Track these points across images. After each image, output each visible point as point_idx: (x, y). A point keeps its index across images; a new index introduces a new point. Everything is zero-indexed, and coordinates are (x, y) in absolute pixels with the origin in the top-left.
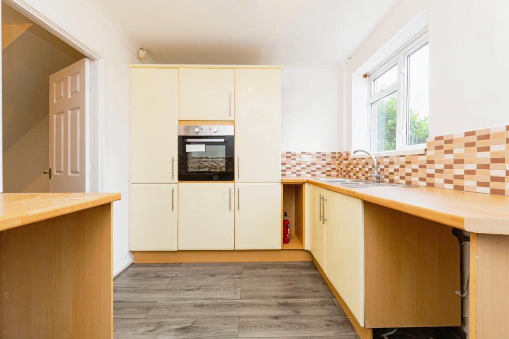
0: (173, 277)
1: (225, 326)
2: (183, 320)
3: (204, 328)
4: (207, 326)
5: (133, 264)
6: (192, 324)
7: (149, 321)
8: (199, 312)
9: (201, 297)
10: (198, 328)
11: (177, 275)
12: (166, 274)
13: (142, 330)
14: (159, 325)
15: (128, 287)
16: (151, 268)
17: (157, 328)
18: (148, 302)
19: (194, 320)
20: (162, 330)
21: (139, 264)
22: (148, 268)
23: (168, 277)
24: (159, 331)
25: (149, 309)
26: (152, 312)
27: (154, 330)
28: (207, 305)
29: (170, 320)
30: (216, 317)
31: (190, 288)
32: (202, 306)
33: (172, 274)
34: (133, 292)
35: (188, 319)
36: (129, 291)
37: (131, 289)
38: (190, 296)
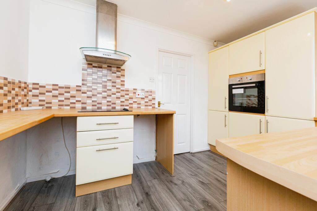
0: (220, 163)
1: (220, 195)
2: (205, 179)
3: (210, 188)
4: (212, 188)
5: (210, 150)
6: (207, 183)
7: (194, 172)
8: (215, 182)
9: (223, 178)
10: (208, 186)
11: (223, 164)
12: (219, 161)
13: (190, 173)
14: (196, 175)
15: (200, 158)
16: (215, 155)
17: (194, 175)
18: (201, 166)
19: (210, 183)
20: (195, 177)
21: (212, 152)
22: (213, 154)
23: (217, 162)
24: (194, 177)
25: (198, 168)
26: (198, 170)
27: (193, 175)
28: (222, 182)
29: (201, 176)
30: (220, 189)
31: (222, 171)
32: (219, 181)
33: (221, 162)
34: (199, 160)
35: (207, 180)
36: (198, 159)
37: (200, 159)
38: (218, 174)
